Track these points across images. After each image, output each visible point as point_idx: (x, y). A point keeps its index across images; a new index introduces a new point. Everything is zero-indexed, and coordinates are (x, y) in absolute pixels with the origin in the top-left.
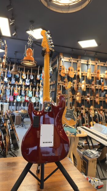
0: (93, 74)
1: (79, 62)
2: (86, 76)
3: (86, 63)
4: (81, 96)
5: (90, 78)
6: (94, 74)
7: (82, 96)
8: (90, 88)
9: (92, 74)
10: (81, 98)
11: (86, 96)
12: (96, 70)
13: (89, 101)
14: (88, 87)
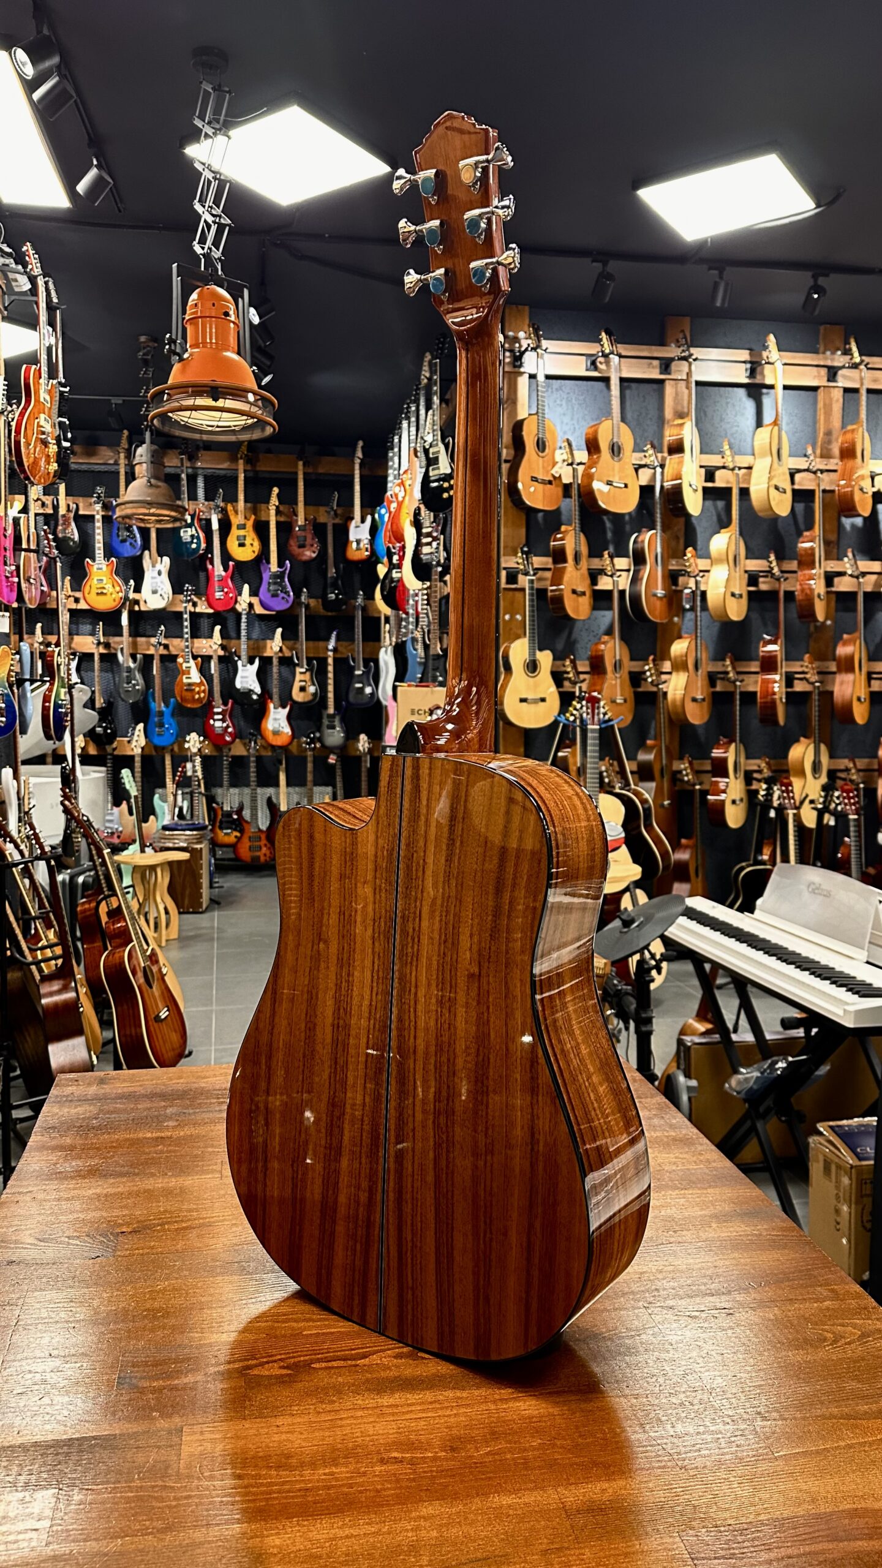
1: (680, 370)
2: (745, 493)
4: (708, 666)
5: (782, 506)
6: (819, 464)
7: (717, 667)
9: (793, 473)
11: (755, 666)
12: (828, 435)
13: (782, 699)
14: (763, 585)
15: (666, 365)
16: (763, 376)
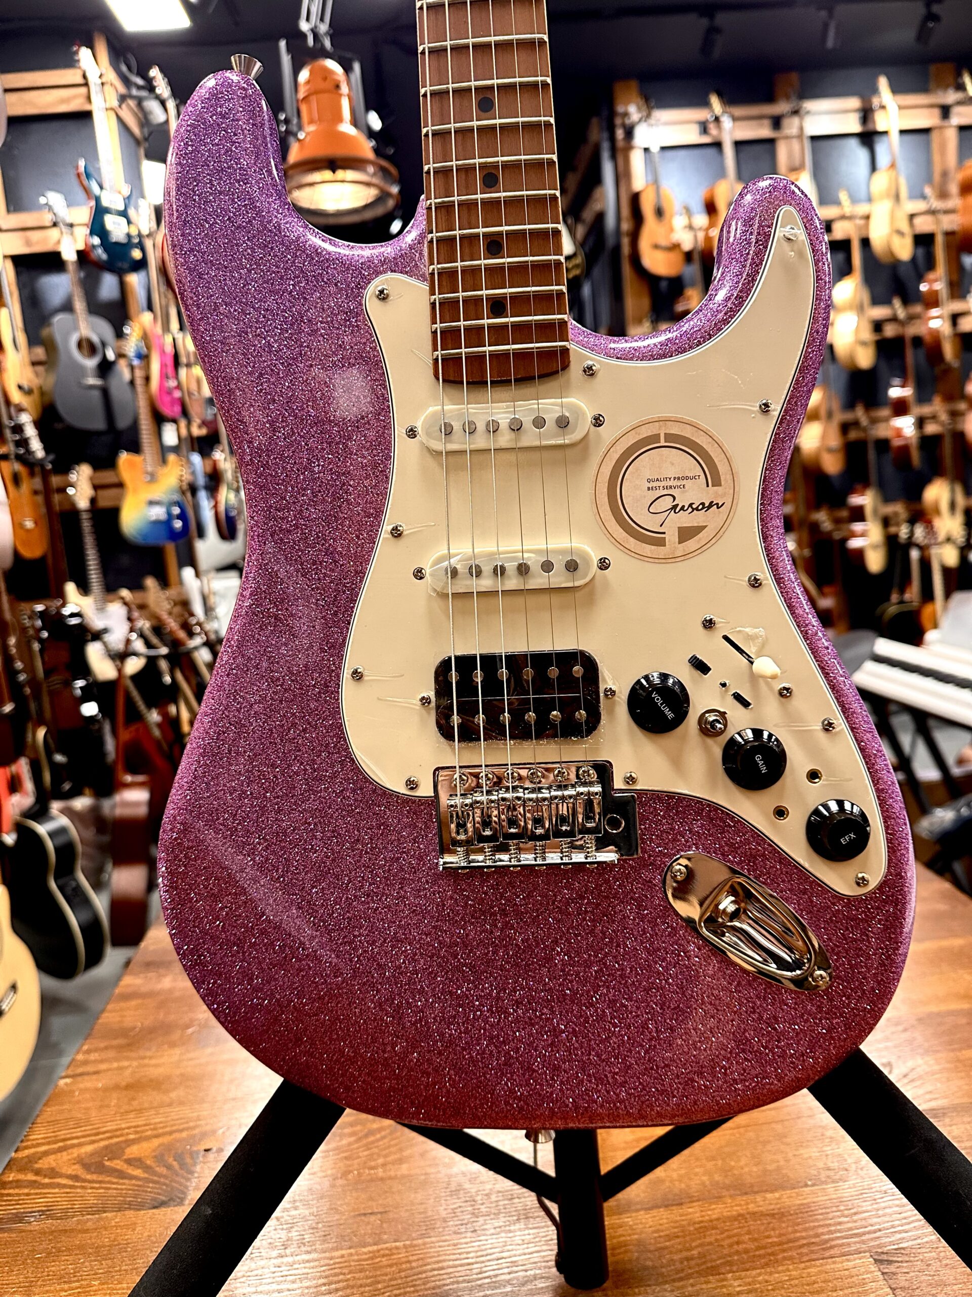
0: (920, 206)
1: (791, 126)
2: (865, 242)
3: (856, 128)
4: (840, 416)
5: (904, 250)
6: (936, 204)
7: (848, 416)
8: (912, 330)
9: (912, 217)
10: (845, 428)
11: (885, 412)
12: (945, 174)
13: (914, 442)
14: (890, 331)
15: (777, 122)
16: (874, 122)
